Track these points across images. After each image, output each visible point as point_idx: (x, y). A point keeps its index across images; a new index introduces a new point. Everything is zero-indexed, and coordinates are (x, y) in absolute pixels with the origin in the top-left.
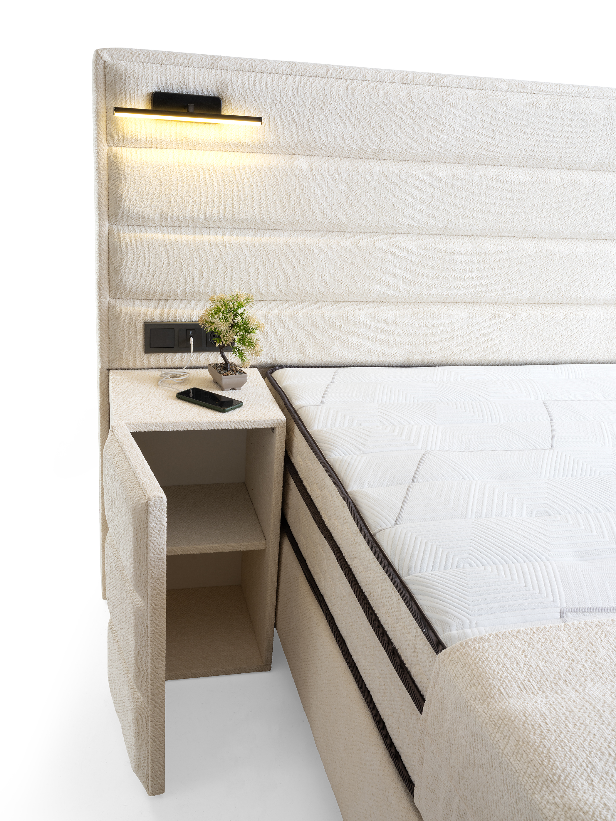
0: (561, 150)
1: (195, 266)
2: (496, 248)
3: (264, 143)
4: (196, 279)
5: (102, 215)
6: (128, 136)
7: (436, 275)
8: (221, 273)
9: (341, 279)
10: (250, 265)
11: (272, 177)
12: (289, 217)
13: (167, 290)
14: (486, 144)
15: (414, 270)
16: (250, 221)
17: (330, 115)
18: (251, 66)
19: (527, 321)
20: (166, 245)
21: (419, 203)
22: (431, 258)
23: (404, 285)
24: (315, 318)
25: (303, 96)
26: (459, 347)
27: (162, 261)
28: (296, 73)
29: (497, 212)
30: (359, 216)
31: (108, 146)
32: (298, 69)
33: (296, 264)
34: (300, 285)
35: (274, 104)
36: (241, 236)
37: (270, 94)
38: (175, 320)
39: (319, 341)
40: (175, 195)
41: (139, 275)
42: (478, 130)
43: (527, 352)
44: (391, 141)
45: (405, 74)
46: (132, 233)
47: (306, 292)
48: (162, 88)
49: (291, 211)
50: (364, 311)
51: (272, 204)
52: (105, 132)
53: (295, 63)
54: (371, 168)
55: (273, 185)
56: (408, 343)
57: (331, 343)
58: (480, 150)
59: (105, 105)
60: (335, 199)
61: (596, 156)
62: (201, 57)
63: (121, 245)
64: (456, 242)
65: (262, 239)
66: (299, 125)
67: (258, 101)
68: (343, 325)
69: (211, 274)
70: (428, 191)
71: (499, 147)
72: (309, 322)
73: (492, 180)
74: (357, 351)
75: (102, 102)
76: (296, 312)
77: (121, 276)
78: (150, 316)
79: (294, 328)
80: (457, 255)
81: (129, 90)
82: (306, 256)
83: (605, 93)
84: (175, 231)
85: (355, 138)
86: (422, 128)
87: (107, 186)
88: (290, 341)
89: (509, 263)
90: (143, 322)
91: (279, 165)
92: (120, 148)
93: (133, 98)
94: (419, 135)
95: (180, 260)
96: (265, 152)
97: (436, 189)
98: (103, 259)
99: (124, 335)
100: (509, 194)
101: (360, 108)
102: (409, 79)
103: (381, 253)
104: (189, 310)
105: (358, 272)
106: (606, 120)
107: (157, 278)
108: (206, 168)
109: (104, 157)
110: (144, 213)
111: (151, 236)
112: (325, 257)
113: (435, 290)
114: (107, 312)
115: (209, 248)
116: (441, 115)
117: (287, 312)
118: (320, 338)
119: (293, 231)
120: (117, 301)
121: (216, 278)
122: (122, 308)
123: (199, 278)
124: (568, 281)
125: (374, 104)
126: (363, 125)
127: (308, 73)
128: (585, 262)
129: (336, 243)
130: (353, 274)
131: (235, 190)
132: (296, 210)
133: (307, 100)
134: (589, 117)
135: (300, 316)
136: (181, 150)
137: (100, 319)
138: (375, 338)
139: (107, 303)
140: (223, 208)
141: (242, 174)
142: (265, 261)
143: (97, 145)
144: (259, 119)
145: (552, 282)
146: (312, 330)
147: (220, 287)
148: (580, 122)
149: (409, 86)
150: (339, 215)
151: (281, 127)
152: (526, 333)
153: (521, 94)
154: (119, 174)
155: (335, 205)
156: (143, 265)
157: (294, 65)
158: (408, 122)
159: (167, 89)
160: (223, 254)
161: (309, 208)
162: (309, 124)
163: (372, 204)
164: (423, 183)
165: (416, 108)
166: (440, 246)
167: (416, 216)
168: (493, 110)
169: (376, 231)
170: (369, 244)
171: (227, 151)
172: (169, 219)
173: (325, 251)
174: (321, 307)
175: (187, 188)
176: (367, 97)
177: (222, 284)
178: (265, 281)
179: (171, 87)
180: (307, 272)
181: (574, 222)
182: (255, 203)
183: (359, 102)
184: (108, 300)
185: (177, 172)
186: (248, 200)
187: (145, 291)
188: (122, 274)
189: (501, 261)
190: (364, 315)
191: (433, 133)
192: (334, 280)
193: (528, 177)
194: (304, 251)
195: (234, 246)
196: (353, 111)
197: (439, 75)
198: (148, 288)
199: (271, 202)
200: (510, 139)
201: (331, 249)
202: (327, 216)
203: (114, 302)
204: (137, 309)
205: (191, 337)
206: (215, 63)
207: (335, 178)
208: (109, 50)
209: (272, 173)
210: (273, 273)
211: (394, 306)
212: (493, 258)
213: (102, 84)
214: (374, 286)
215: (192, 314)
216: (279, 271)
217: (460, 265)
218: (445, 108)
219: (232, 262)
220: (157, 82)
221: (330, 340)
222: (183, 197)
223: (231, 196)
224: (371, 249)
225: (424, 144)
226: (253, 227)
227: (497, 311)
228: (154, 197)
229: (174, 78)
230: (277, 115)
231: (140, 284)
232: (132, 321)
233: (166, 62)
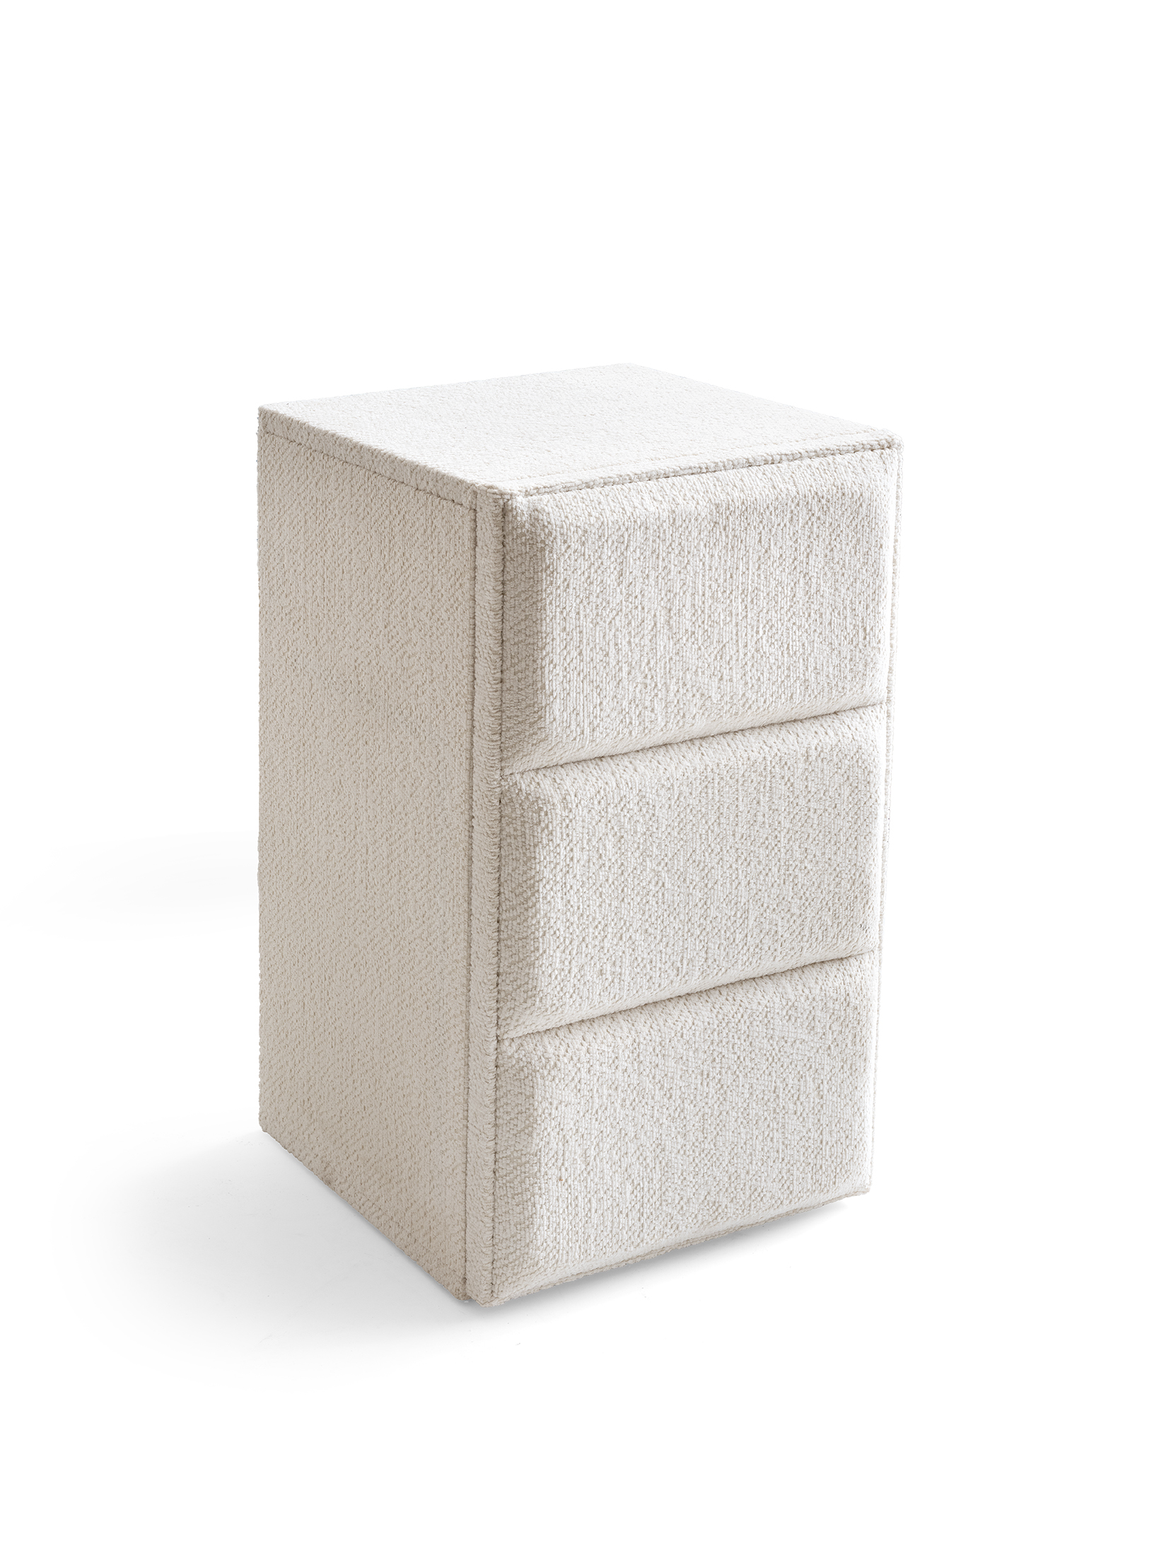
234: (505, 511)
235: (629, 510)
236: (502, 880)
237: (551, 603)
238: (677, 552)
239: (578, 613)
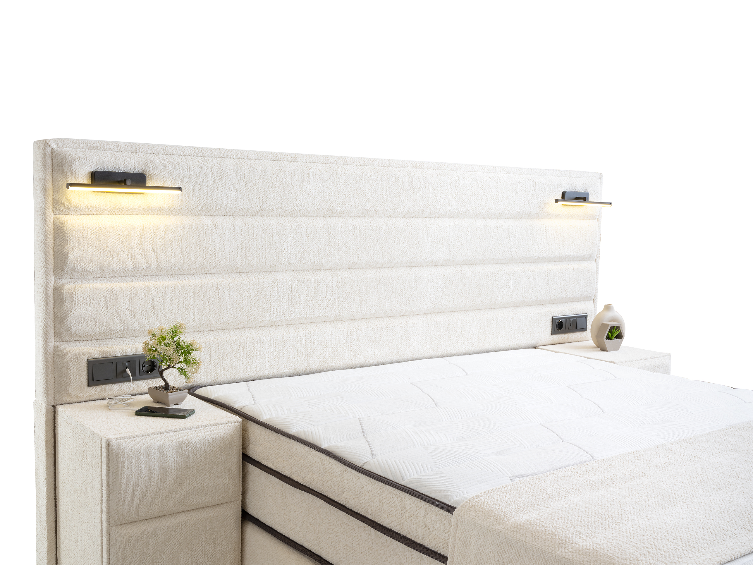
0: (384, 204)
1: (128, 308)
2: (349, 277)
3: (179, 207)
4: (129, 318)
5: (49, 271)
6: (72, 206)
7: (310, 301)
8: (149, 312)
9: (241, 310)
10: (171, 304)
11: (186, 233)
12: (200, 263)
13: (106, 330)
14: (334, 201)
15: (294, 299)
16: (169, 268)
17: (226, 184)
18: (165, 150)
19: (376, 331)
20: (104, 293)
21: (293, 246)
22: (305, 288)
23: (288, 311)
24: (223, 343)
25: (206, 171)
26: (331, 356)
27: (102, 306)
28: (198, 154)
29: (347, 250)
30: (251, 260)
31: (54, 215)
32: (199, 151)
33: (207, 300)
34: (211, 317)
35: (185, 178)
36: (163, 281)
37: (182, 171)
38: (113, 355)
39: (228, 361)
40: (111, 251)
41: (82, 319)
42: (328, 191)
43: (379, 355)
44: (270, 202)
45: (274, 154)
46: (75, 285)
47: (216, 322)
48: (100, 167)
49: (201, 259)
50: (260, 334)
51: (186, 254)
52: (52, 204)
53: (197, 148)
54: (257, 223)
55: (187, 239)
56: (294, 357)
57: (237, 363)
58: (331, 206)
59: (52, 183)
60: (233, 247)
61: (406, 207)
62: (127, 144)
63: (67, 295)
64: (321, 274)
65: (180, 282)
66: (204, 192)
67: (173, 176)
68: (245, 347)
69: (141, 313)
70: (299, 237)
71: (344, 203)
72: (219, 347)
73: (341, 227)
74: (257, 367)
75: (49, 180)
76: (208, 339)
77: (66, 321)
78: (92, 353)
79: (208, 353)
80: (323, 284)
81: (75, 170)
82: (214, 293)
83: (406, 164)
84: (110, 280)
85: (245, 201)
86: (291, 192)
87: (53, 247)
88: (205, 364)
89: (359, 288)
90: (86, 359)
91: (190, 223)
92: (64, 216)
93: (78, 176)
94: (289, 196)
95: (116, 304)
96: (178, 214)
97: (304, 235)
98: (49, 308)
99: (71, 372)
100: (354, 237)
101: (247, 179)
102: (278, 157)
103: (269, 287)
104: (124, 346)
105: (254, 303)
106: (409, 182)
107: (97, 321)
108: (135, 228)
109: (51, 224)
110: (86, 267)
111: (91, 285)
112: (229, 293)
113: (310, 312)
114: (53, 354)
115: (139, 292)
116: (303, 182)
117: (202, 340)
118: (228, 359)
119: (202, 275)
120: (62, 343)
121: (145, 316)
122: (68, 349)
123: (132, 317)
124: (400, 298)
125: (257, 175)
126: (250, 191)
127: (207, 154)
128: (409, 283)
129: (236, 281)
130: (250, 305)
131: (158, 244)
132: (205, 258)
133: (209, 174)
134: (399, 181)
135: (212, 343)
136: (112, 215)
137: (46, 361)
138: (270, 355)
139: (53, 346)
140: (149, 259)
141: (163, 232)
142: (183, 300)
143: (44, 214)
144: (180, 189)
145: (389, 300)
146: (222, 353)
147: (149, 323)
148: (393, 184)
149: (278, 162)
150: (237, 259)
151: (191, 195)
152: (376, 340)
153: (352, 166)
154: (65, 236)
155: (234, 252)
156: (86, 310)
157: (196, 149)
158: (281, 188)
159: (104, 169)
160: (150, 296)
161: (215, 255)
162: (212, 191)
163: (261, 249)
164: (295, 232)
165: (285, 177)
166: (311, 278)
167: (292, 257)
168: (337, 177)
169: (263, 270)
170: (260, 281)
171: (149, 215)
172: (106, 270)
173: (228, 288)
174: (226, 334)
175: (121, 244)
176: (251, 171)
177: (150, 321)
178: (184, 316)
179: (107, 167)
180: (216, 306)
181: (398, 254)
182: (174, 254)
183: (246, 174)
184: (53, 344)
185: (113, 233)
186: (168, 252)
187: (87, 332)
188: (67, 320)
189: (353, 287)
190: (260, 337)
191: (298, 195)
192: (237, 310)
193: (365, 224)
194: (212, 290)
195: (158, 289)
196: (242, 181)
197: (297, 154)
198: (90, 329)
199: (186, 252)
200: (350, 197)
201: (233, 287)
202: (229, 261)
203: (59, 345)
204: (80, 349)
205: (127, 368)
206: (138, 148)
207: (232, 231)
208: (55, 140)
209: (186, 230)
210: (190, 309)
211: (281, 328)
212: (348, 284)
213: (50, 166)
214: (266, 313)
215: (126, 348)
216: (194, 307)
217: (326, 292)
218: (305, 177)
219: (158, 302)
220: (96, 163)
221: (236, 360)
222: (118, 252)
223: (155, 249)
224: (262, 284)
225: (293, 203)
226: (171, 273)
227: (354, 326)
228: (95, 254)
229: (109, 160)
230: (187, 186)
231: (83, 326)
232: (77, 359)
233: (100, 148)
234: (109, 445)
235: (149, 444)
236: (110, 559)
237: (123, 473)
238: (165, 456)
239: (132, 476)
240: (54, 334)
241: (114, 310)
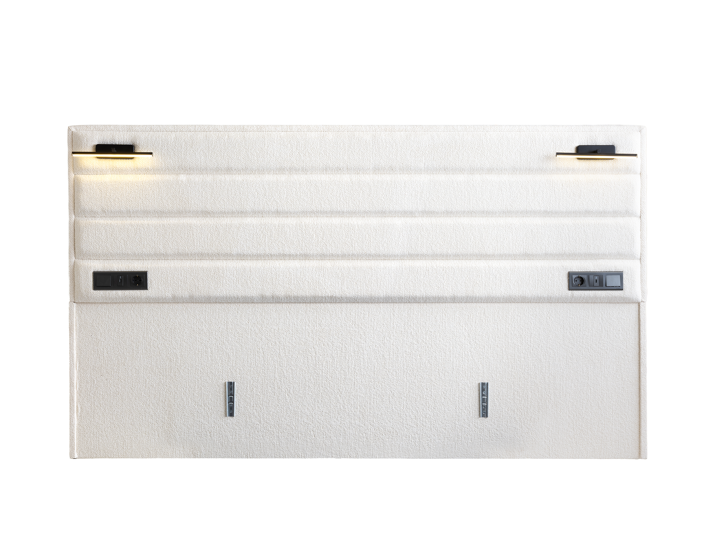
0: (347, 162)
1: (122, 238)
2: (312, 223)
3: (160, 168)
4: (123, 245)
5: (71, 212)
6: (84, 168)
7: (274, 241)
8: (138, 242)
9: (212, 244)
10: (155, 237)
11: (165, 186)
12: (177, 208)
14: (295, 161)
15: (258, 238)
16: (153, 211)
17: (197, 150)
19: (343, 270)
20: (105, 227)
21: (257, 197)
22: (269, 230)
23: (253, 247)
27: (103, 235)
29: (309, 201)
30: (219, 206)
31: (74, 174)
32: (178, 128)
33: (183, 236)
34: (186, 248)
36: (150, 220)
37: (161, 142)
38: (111, 270)
39: (201, 283)
40: (109, 198)
41: (90, 244)
42: (289, 153)
44: (235, 163)
45: (242, 127)
46: (86, 221)
48: (101, 142)
49: (178, 205)
51: (166, 201)
52: (72, 167)
54: (224, 179)
55: (166, 190)
56: (260, 285)
57: (209, 285)
60: (203, 197)
61: (372, 164)
62: (124, 126)
64: (286, 220)
65: (162, 222)
66: (179, 157)
67: (154, 145)
68: (216, 273)
69: (132, 242)
70: (262, 190)
71: (305, 163)
72: (194, 271)
73: (303, 182)
75: (70, 150)
77: (80, 245)
78: (97, 268)
79: (184, 275)
80: (287, 228)
81: (83, 144)
82: (189, 230)
83: (374, 128)
84: (110, 218)
85: (213, 162)
86: (253, 154)
87: (73, 196)
88: (182, 283)
89: (323, 232)
90: (92, 271)
91: (169, 179)
92: (80, 175)
93: (86, 147)
94: (252, 158)
95: (114, 235)
96: (162, 173)
97: (267, 188)
98: (71, 236)
99: (82, 279)
100: (316, 190)
101: (214, 146)
102: (244, 129)
103: (236, 228)
104: (120, 265)
105: (222, 239)
106: (374, 143)
107: (100, 246)
108: (127, 183)
109: (72, 180)
110: (92, 209)
111: (97, 221)
112: (201, 231)
113: (275, 250)
114: (73, 267)
115: (130, 227)
116: (264, 146)
117: (180, 265)
118: (201, 281)
120: (79, 260)
121: (135, 245)
122: (82, 264)
123: (125, 245)
124: (367, 243)
125: (222, 143)
126: (217, 154)
127: (184, 130)
128: (378, 230)
129: (207, 223)
130: (219, 241)
131: (144, 194)
132: (180, 204)
133: (182, 143)
134: (362, 142)
135: (188, 268)
136: (114, 174)
137: (70, 271)
138: (238, 281)
139: (73, 262)
140: (137, 204)
141: (148, 185)
142: (164, 234)
143: (69, 174)
144: (151, 153)
145: (356, 244)
146: (196, 276)
147: (137, 250)
150: (207, 206)
151: (169, 158)
153: (316, 132)
154: (79, 188)
155: (204, 200)
156: (92, 238)
157: (175, 127)
158: (244, 151)
159: (104, 143)
160: (138, 231)
161: (188, 203)
162: (185, 156)
163: (227, 199)
164: (258, 185)
165: (248, 143)
166: (275, 223)
168: (297, 142)
170: (229, 223)
171: (140, 174)
172: (107, 212)
173: (200, 228)
174: (202, 263)
175: (116, 194)
176: (218, 140)
177: (139, 248)
178: (164, 246)
179: (107, 141)
180: (190, 240)
181: (364, 205)
182: (156, 201)
183: (213, 142)
184: (74, 260)
185: (111, 186)
186: (151, 199)
187: (94, 253)
190: (229, 267)
191: (260, 157)
192: (208, 245)
193: (327, 179)
194: (187, 228)
195: (145, 226)
196: (210, 147)
198: (96, 251)
200: (311, 157)
202: (200, 207)
203: (77, 261)
204: (90, 265)
206: (131, 128)
207: (203, 185)
208: (75, 126)
209: (165, 184)
210: (169, 241)
212: (311, 229)
213: (71, 142)
214: (233, 248)
215: (121, 267)
216: (173, 240)
217: (289, 234)
219: (144, 235)
220: (98, 139)
221: (208, 283)
222: (114, 199)
223: (142, 197)
225: (256, 163)
228: (98, 200)
229: (108, 137)
230: (165, 152)
231: (90, 249)
232: (87, 271)
233: (104, 130)
240: (75, 254)
241: (112, 239)
